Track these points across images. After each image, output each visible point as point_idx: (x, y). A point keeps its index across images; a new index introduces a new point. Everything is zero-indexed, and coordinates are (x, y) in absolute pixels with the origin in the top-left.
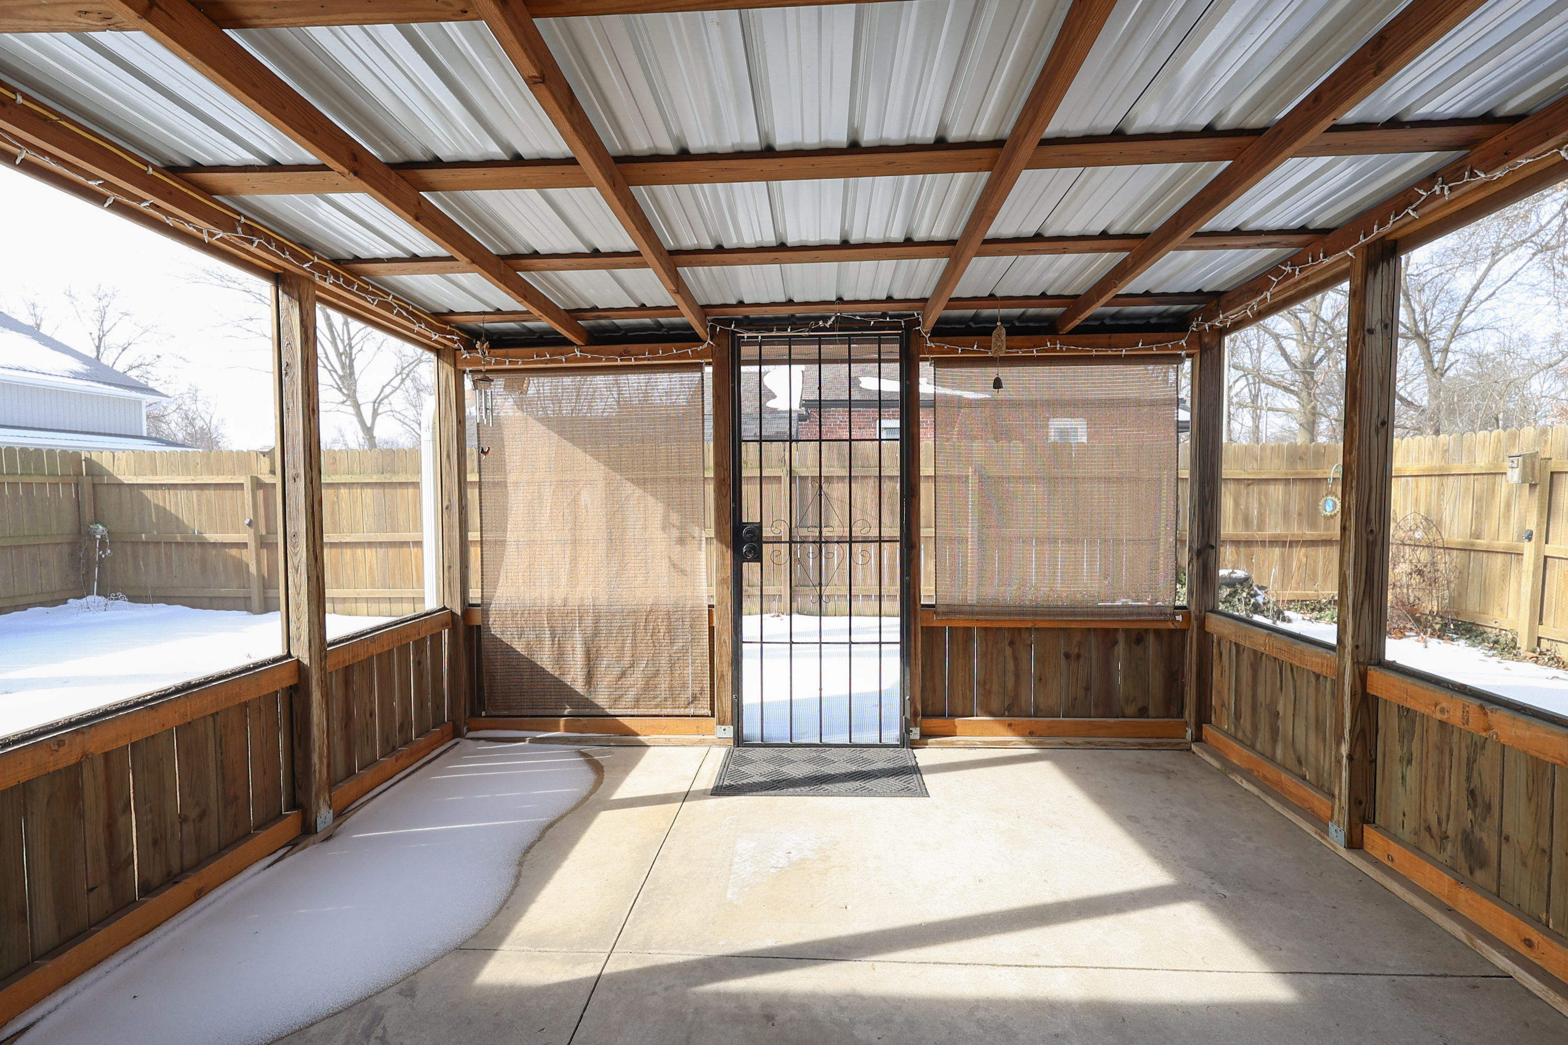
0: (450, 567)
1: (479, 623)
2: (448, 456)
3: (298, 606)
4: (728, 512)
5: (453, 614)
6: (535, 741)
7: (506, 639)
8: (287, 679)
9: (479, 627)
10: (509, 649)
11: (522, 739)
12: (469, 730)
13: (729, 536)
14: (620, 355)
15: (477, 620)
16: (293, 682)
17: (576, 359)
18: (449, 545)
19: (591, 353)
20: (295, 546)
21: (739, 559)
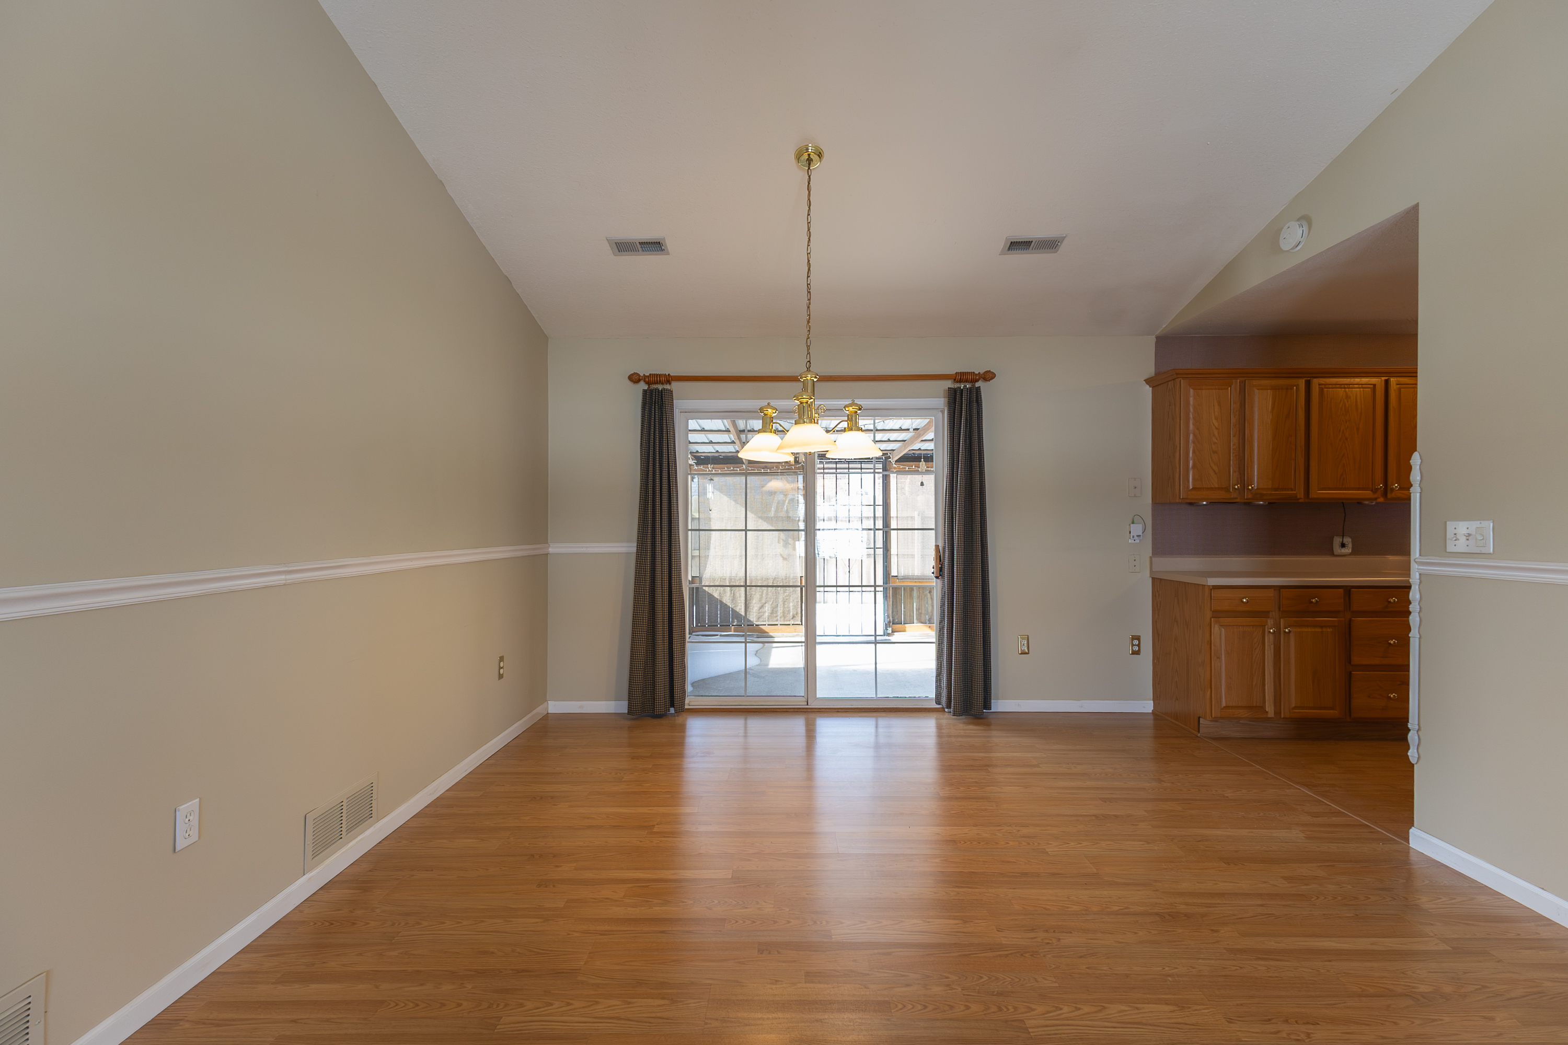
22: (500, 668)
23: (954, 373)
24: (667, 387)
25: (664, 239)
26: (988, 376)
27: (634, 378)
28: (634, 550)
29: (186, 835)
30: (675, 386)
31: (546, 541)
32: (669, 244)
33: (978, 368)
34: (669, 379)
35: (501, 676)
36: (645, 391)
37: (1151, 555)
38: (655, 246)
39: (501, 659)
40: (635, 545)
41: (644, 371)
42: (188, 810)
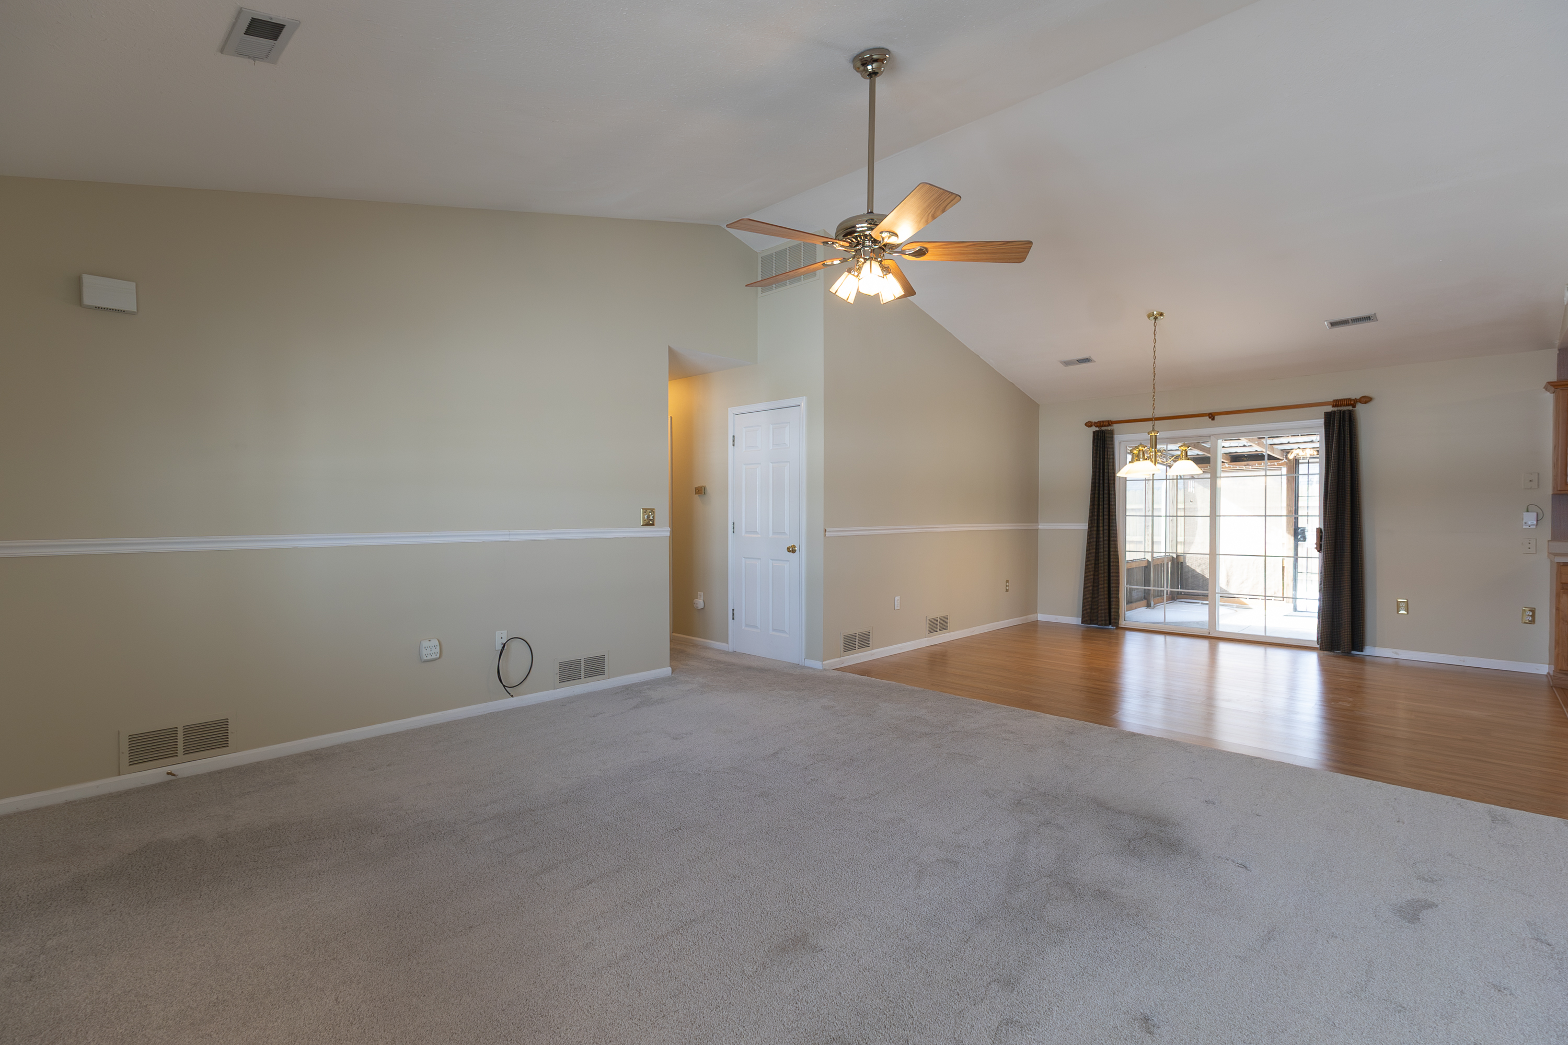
0: (1172, 541)
1: (1182, 561)
2: (1173, 502)
3: (1148, 545)
4: (1292, 523)
5: (1173, 557)
6: (1202, 603)
7: (1193, 567)
8: (1145, 564)
9: (1182, 563)
10: (1194, 570)
11: (1198, 603)
12: (1177, 599)
13: (1292, 532)
14: (1245, 466)
15: (1181, 560)
16: (1146, 565)
17: (1226, 468)
18: (1172, 533)
19: (1232, 465)
20: (1148, 529)
21: (1296, 540)
22: (1007, 586)
23: (1332, 400)
24: (1109, 428)
25: (1090, 357)
26: (1366, 400)
27: (1089, 424)
28: (1087, 528)
29: (897, 603)
30: (1115, 427)
31: (1037, 522)
32: (1093, 358)
33: (1355, 394)
34: (1110, 423)
35: (1007, 591)
36: (1094, 433)
37: (1550, 539)
38: (1087, 360)
39: (1007, 581)
40: (1087, 524)
41: (1095, 419)
42: (897, 598)
